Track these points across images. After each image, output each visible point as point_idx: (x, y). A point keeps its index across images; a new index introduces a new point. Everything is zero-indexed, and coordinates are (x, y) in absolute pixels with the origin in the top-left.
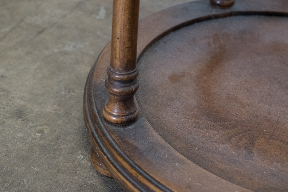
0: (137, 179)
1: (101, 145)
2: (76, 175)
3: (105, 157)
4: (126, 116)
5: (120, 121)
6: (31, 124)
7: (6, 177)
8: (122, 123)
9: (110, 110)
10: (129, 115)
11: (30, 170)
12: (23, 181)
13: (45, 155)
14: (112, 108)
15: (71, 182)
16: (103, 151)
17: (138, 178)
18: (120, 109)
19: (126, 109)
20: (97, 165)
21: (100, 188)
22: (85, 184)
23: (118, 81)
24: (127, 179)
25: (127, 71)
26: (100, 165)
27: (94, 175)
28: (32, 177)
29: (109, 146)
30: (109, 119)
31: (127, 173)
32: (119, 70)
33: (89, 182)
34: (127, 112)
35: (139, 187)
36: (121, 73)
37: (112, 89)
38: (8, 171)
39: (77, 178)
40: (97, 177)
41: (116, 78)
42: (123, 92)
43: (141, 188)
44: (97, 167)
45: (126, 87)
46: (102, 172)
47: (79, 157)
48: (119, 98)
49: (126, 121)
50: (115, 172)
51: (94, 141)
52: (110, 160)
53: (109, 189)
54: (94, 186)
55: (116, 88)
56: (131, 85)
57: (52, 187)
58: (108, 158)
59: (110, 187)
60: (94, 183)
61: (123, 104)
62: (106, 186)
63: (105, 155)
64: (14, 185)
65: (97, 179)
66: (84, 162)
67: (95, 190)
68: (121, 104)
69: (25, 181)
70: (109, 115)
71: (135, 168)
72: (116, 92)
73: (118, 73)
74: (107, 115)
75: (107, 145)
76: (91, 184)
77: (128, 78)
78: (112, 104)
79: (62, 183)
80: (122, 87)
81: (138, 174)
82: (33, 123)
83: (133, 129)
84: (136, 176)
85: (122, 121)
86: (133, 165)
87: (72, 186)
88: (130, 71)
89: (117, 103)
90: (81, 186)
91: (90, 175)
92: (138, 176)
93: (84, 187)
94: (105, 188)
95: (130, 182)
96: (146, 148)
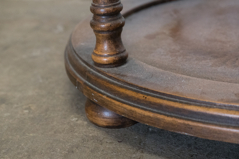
0: (146, 101)
1: (98, 89)
2: (75, 133)
3: (104, 97)
4: (117, 54)
5: (112, 60)
6: (16, 106)
7: (2, 145)
8: (115, 62)
9: (99, 52)
10: (120, 53)
11: (26, 136)
12: (21, 145)
13: (38, 124)
14: (102, 48)
15: (71, 138)
16: (100, 93)
17: (147, 99)
18: (110, 48)
19: (116, 48)
20: (96, 116)
21: (103, 137)
22: (87, 137)
23: (104, 15)
24: (134, 106)
25: (112, 3)
26: (98, 115)
27: (93, 129)
28: (29, 141)
29: (106, 84)
30: (101, 61)
31: (132, 101)
32: (104, 3)
33: (91, 135)
34: (118, 51)
35: (150, 109)
36: (106, 5)
37: (99, 26)
38: (3, 141)
39: (76, 134)
40: (97, 130)
41: (102, 11)
42: (111, 26)
43: (152, 110)
44: (96, 118)
45: (113, 20)
46: (102, 122)
47: (74, 120)
48: (107, 35)
49: (119, 60)
50: (119, 106)
51: (89, 88)
52: (110, 97)
53: (112, 136)
54: (97, 137)
55: (103, 23)
56: (118, 19)
57: (53, 144)
58: (108, 96)
59: (114, 135)
60: (96, 135)
61: (113, 42)
62: (109, 135)
63: (104, 94)
64: (12, 149)
65: (97, 131)
66: (80, 122)
67: (99, 139)
68: (111, 42)
69: (22, 145)
70: (100, 57)
71: (141, 92)
72: (104, 28)
73: (103, 6)
74: (97, 58)
75: (104, 84)
76: (92, 136)
77: (114, 9)
78: (100, 45)
79: (62, 140)
80: (109, 21)
81: (145, 96)
82: (17, 104)
83: (126, 67)
84: (144, 98)
85: (114, 60)
86: (138, 91)
87: (74, 140)
88: (114, 3)
89: (106, 42)
90: (83, 139)
91: (89, 130)
92: (146, 98)
93: (87, 139)
94: (108, 136)
95: (139, 108)
96: (145, 76)
